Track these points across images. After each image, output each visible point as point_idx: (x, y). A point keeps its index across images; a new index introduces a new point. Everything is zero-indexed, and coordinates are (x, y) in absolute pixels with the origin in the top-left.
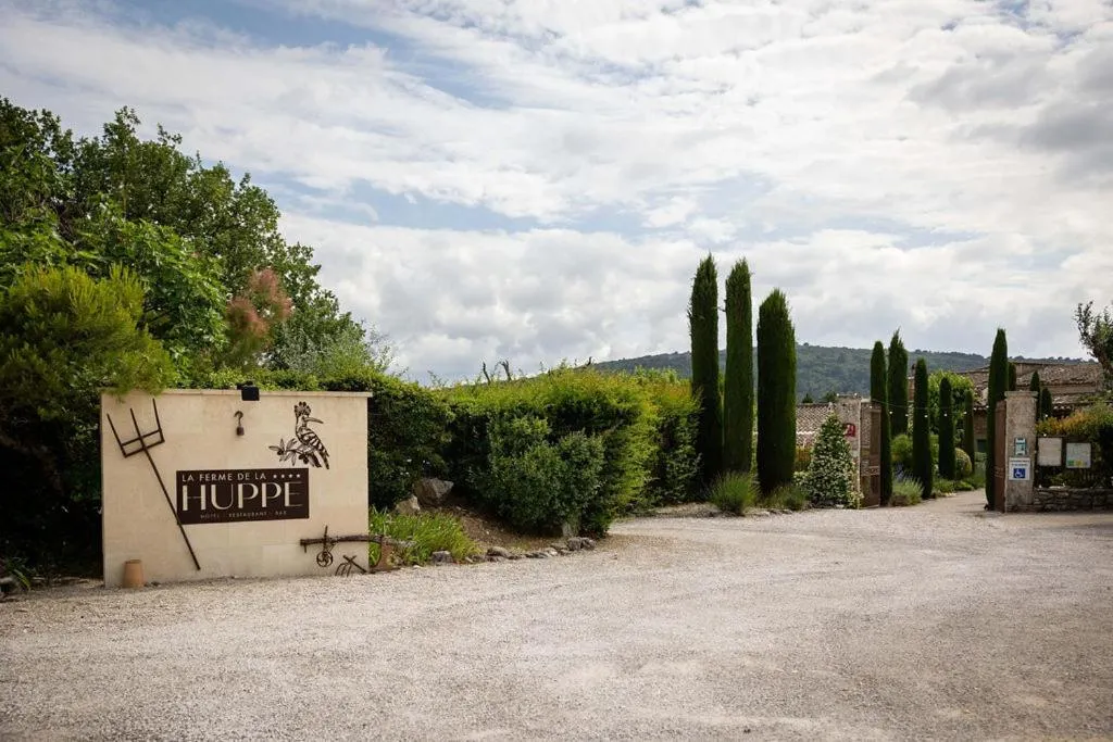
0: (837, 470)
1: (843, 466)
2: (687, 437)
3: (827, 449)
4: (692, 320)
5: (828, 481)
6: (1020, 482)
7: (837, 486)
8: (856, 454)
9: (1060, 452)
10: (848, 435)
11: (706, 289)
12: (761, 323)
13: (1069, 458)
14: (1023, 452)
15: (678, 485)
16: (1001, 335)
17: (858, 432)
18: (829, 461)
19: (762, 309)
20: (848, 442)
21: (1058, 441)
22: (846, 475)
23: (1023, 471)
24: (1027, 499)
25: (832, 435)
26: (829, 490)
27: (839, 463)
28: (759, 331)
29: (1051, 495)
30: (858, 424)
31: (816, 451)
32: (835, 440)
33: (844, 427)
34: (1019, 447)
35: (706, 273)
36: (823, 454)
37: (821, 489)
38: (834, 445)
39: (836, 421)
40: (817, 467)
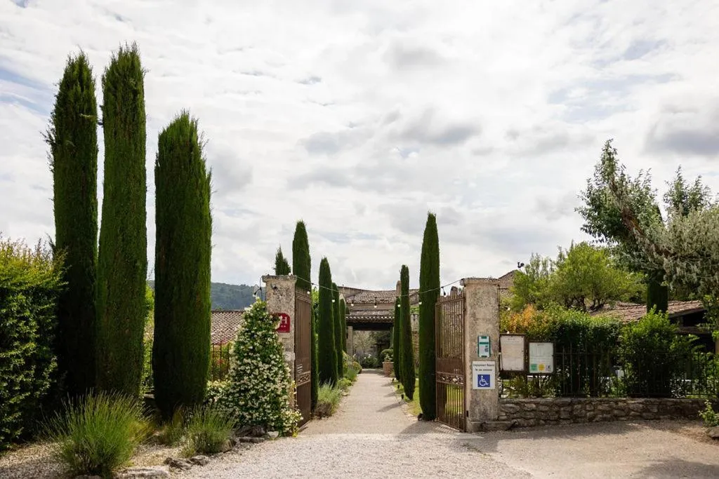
0: (268, 380)
1: (276, 374)
2: (32, 329)
3: (253, 351)
4: (55, 150)
5: (256, 397)
6: (484, 392)
7: (268, 403)
8: (290, 356)
9: (522, 354)
10: (280, 329)
11: (77, 100)
12: (161, 159)
13: (532, 361)
14: (487, 354)
15: (10, 414)
16: (432, 220)
17: (292, 327)
18: (257, 367)
19: (163, 139)
20: (280, 340)
21: (520, 340)
22: (279, 386)
23: (487, 377)
24: (492, 413)
25: (260, 329)
26: (257, 409)
27: (270, 369)
28: (158, 171)
29: (518, 408)
30: (291, 314)
31: (238, 351)
32: (265, 336)
33: (275, 319)
34: (482, 347)
35: (77, 76)
36: (248, 357)
37: (245, 408)
38: (264, 345)
39: (265, 310)
40: (240, 375)
